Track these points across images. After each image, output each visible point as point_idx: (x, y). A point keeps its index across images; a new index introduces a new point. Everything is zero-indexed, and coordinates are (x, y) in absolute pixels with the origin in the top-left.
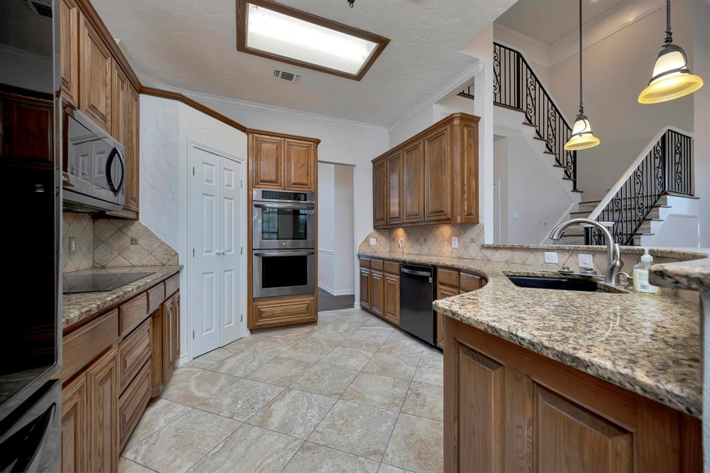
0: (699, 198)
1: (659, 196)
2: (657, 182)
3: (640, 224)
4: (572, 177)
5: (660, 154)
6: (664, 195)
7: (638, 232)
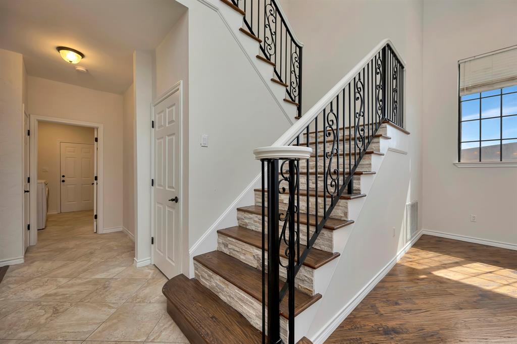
0: (408, 133)
1: (380, 123)
2: (378, 105)
3: (360, 158)
4: (297, 102)
5: (381, 69)
6: (383, 123)
7: (358, 170)
